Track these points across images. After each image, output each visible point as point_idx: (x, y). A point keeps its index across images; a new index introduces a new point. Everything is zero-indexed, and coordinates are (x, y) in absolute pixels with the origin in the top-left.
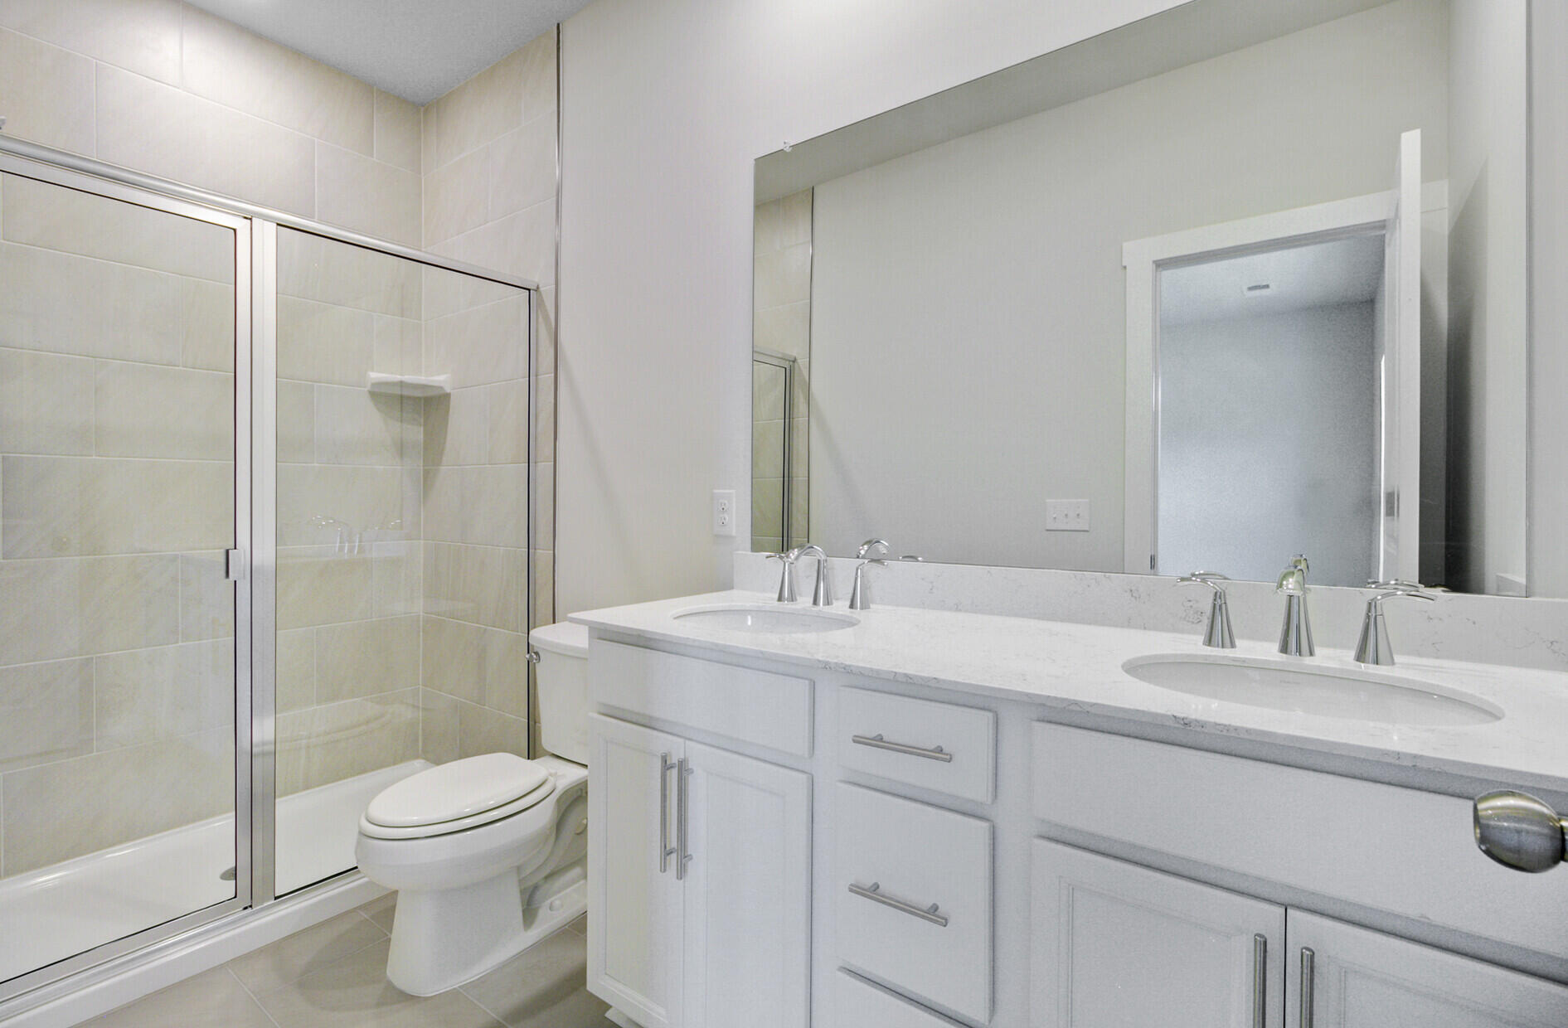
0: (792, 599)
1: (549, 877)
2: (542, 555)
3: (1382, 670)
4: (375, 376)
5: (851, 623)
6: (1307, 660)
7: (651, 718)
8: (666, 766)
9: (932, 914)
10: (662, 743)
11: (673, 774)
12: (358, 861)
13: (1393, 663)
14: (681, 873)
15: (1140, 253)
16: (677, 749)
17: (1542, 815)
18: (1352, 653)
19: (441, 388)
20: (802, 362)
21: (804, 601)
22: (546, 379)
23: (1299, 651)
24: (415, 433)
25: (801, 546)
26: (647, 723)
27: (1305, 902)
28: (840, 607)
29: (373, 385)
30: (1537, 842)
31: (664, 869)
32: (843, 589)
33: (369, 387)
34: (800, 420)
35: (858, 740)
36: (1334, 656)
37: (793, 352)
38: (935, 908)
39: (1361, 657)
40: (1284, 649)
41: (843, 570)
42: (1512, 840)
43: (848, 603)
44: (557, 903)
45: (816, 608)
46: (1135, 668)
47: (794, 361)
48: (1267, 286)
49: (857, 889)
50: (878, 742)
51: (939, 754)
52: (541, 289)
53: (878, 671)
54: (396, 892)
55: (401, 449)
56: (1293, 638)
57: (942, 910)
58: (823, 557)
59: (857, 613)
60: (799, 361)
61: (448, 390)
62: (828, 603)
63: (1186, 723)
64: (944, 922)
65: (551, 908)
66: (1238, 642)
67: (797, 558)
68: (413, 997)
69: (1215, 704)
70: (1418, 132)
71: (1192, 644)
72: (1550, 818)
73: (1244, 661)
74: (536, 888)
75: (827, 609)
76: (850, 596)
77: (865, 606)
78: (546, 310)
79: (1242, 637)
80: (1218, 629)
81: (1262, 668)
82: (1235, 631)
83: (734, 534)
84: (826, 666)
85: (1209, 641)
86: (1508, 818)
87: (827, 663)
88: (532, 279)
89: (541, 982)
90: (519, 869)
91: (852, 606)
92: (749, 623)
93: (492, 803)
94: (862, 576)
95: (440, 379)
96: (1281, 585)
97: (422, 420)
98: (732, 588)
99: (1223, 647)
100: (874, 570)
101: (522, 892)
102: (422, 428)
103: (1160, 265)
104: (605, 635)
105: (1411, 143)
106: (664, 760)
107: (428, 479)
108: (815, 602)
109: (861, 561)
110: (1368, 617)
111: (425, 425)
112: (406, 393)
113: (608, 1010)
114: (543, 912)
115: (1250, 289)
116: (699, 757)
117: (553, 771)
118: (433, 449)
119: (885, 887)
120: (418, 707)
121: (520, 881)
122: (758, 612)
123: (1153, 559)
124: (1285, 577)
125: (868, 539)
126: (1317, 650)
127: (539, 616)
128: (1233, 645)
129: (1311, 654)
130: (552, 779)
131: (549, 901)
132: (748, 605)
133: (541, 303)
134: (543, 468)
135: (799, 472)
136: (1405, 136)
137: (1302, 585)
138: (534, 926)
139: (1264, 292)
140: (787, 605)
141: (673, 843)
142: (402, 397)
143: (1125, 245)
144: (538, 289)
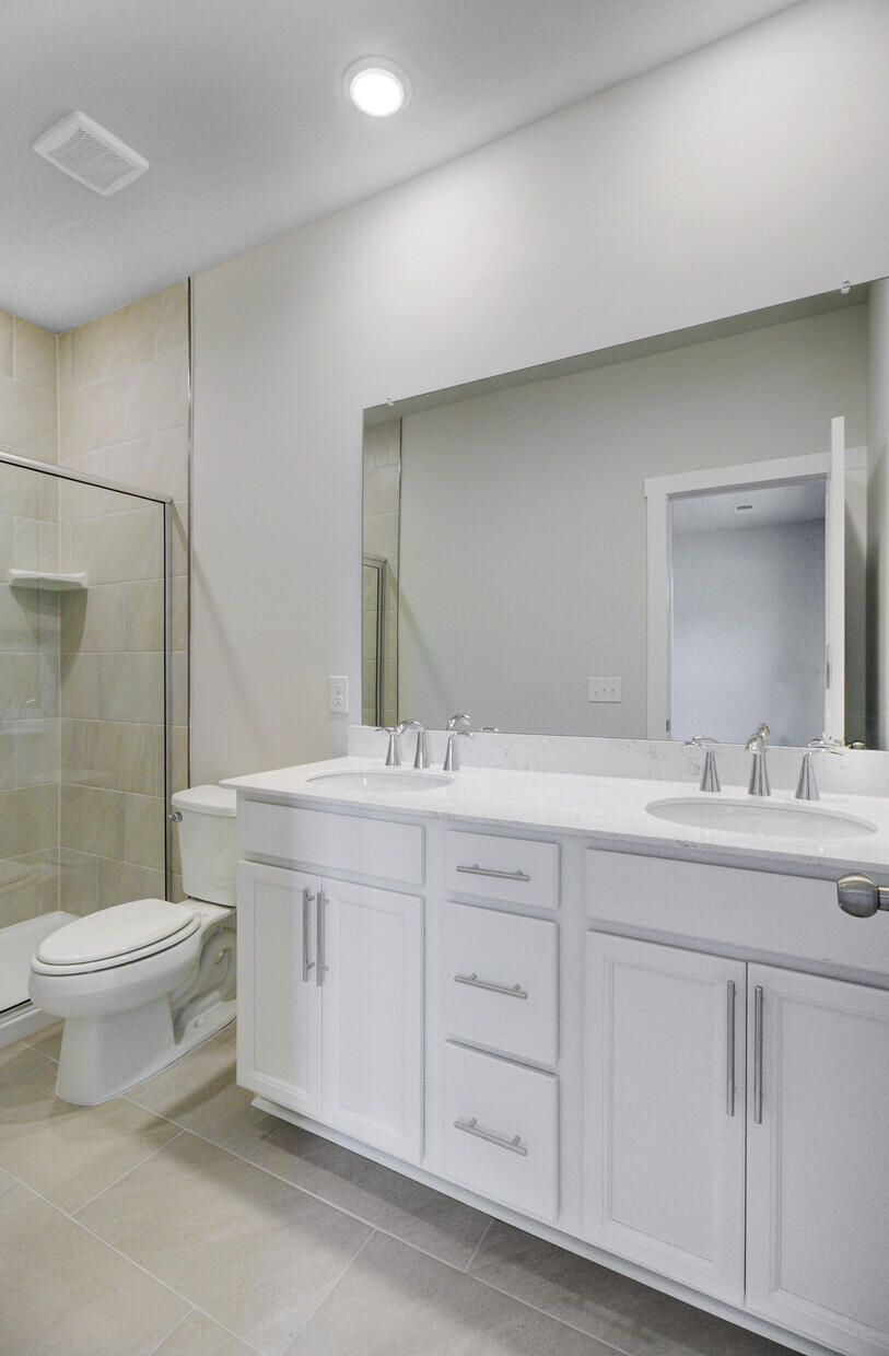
0: (397, 763)
1: (192, 1001)
2: (178, 729)
3: (811, 804)
4: (16, 572)
5: (447, 782)
6: (766, 799)
7: (291, 861)
8: (307, 897)
9: (517, 992)
10: (302, 881)
11: (313, 905)
12: (31, 995)
13: (818, 798)
14: (320, 981)
15: (658, 488)
16: (314, 884)
17: (868, 884)
18: (794, 793)
19: (79, 584)
20: (392, 563)
21: (407, 765)
22: (180, 579)
23: (761, 793)
24: (53, 623)
25: (405, 723)
26: (288, 865)
27: (757, 957)
28: (436, 769)
29: (16, 580)
30: (866, 900)
31: (306, 978)
32: (438, 755)
33: (10, 583)
34: (390, 613)
35: (460, 869)
36: (783, 796)
37: (384, 555)
38: (518, 987)
39: (799, 796)
40: (752, 792)
41: (438, 739)
42: (854, 900)
43: (442, 766)
44: (201, 1021)
45: (417, 771)
46: (655, 809)
47: (385, 562)
48: (751, 507)
49: (460, 979)
50: (475, 870)
51: (519, 876)
52: (175, 503)
53: (475, 818)
54: (63, 1020)
55: (39, 637)
56: (757, 785)
57: (522, 989)
58: (422, 730)
59: (450, 774)
60: (389, 562)
61: (85, 586)
62: (426, 766)
63: (685, 845)
64: (524, 996)
65: (196, 1025)
66: (722, 788)
67: (403, 732)
68: (81, 1107)
69: (708, 832)
70: (842, 418)
71: (692, 790)
72: (872, 886)
73: (725, 800)
74: (182, 1010)
75: (426, 771)
76: (444, 759)
77: (455, 768)
78: (179, 520)
79: (725, 784)
80: (709, 779)
81: (736, 805)
82: (720, 780)
83: (347, 710)
84: (435, 816)
85: (703, 788)
86: (851, 888)
87: (436, 813)
88: (167, 493)
89: (193, 1084)
90: (170, 994)
91: (445, 768)
92: (365, 783)
93: (144, 942)
94: (453, 745)
95: (77, 576)
96: (748, 748)
97: (59, 612)
98: (346, 755)
99: (712, 791)
100: (462, 739)
101: (173, 1012)
102: (59, 619)
103: (671, 497)
104: (250, 796)
105: (838, 424)
106: (306, 894)
107: (65, 664)
108: (416, 765)
109: (451, 733)
110: (803, 768)
111: (62, 615)
112: (41, 587)
113: (252, 1099)
114: (189, 1029)
115: (739, 508)
116: (334, 891)
117: (197, 911)
118: (70, 639)
119: (480, 977)
120: (57, 864)
121: (172, 1004)
122: (372, 775)
123: (668, 723)
124: (751, 741)
125: (455, 714)
126: (773, 791)
127: (174, 781)
128: (719, 790)
129: (769, 794)
130: (197, 919)
131: (193, 1021)
132: (364, 769)
133: (175, 515)
134: (178, 656)
135: (390, 654)
136: (834, 420)
137: (761, 747)
138: (184, 1040)
139: (749, 511)
140: (392, 769)
141: (313, 958)
142: (38, 590)
143: (647, 481)
144: (172, 502)
